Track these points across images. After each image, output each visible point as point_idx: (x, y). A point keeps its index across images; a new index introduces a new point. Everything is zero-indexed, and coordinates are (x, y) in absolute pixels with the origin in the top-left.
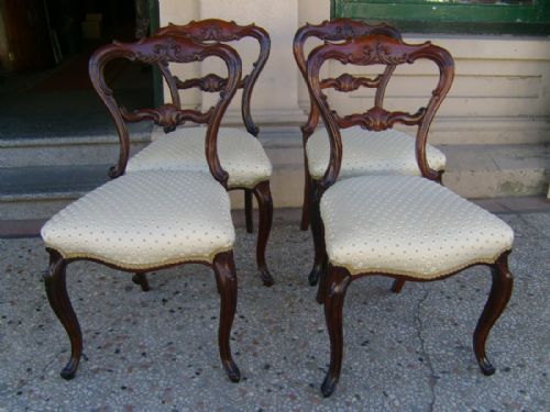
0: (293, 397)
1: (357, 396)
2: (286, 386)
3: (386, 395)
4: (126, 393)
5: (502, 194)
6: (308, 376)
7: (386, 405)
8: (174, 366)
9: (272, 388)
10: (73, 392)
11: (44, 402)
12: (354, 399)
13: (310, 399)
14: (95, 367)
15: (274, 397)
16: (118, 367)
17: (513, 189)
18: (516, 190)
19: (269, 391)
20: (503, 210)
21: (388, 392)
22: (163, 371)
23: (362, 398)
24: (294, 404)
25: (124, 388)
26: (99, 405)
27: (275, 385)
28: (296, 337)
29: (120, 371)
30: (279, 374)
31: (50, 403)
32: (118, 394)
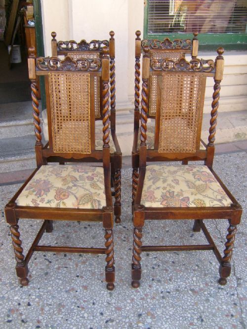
0: (167, 270)
1: (197, 266)
2: (161, 265)
3: (211, 263)
4: (79, 279)
5: (235, 140)
6: (170, 258)
7: (213, 269)
8: (99, 260)
9: (154, 266)
10: (51, 282)
11: (38, 290)
12: (196, 268)
13: (175, 270)
14: (56, 266)
15: (157, 271)
16: (69, 265)
17: (241, 136)
18: (242, 137)
19: (153, 268)
20: (238, 149)
21: (211, 261)
22: (95, 264)
23: (200, 266)
24: (169, 274)
25: (78, 276)
26: (68, 288)
27: (155, 265)
28: (157, 236)
29: (72, 267)
30: (155, 258)
31: (41, 290)
32: (76, 280)
